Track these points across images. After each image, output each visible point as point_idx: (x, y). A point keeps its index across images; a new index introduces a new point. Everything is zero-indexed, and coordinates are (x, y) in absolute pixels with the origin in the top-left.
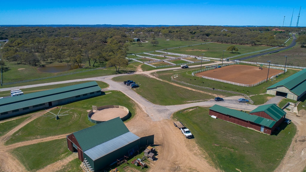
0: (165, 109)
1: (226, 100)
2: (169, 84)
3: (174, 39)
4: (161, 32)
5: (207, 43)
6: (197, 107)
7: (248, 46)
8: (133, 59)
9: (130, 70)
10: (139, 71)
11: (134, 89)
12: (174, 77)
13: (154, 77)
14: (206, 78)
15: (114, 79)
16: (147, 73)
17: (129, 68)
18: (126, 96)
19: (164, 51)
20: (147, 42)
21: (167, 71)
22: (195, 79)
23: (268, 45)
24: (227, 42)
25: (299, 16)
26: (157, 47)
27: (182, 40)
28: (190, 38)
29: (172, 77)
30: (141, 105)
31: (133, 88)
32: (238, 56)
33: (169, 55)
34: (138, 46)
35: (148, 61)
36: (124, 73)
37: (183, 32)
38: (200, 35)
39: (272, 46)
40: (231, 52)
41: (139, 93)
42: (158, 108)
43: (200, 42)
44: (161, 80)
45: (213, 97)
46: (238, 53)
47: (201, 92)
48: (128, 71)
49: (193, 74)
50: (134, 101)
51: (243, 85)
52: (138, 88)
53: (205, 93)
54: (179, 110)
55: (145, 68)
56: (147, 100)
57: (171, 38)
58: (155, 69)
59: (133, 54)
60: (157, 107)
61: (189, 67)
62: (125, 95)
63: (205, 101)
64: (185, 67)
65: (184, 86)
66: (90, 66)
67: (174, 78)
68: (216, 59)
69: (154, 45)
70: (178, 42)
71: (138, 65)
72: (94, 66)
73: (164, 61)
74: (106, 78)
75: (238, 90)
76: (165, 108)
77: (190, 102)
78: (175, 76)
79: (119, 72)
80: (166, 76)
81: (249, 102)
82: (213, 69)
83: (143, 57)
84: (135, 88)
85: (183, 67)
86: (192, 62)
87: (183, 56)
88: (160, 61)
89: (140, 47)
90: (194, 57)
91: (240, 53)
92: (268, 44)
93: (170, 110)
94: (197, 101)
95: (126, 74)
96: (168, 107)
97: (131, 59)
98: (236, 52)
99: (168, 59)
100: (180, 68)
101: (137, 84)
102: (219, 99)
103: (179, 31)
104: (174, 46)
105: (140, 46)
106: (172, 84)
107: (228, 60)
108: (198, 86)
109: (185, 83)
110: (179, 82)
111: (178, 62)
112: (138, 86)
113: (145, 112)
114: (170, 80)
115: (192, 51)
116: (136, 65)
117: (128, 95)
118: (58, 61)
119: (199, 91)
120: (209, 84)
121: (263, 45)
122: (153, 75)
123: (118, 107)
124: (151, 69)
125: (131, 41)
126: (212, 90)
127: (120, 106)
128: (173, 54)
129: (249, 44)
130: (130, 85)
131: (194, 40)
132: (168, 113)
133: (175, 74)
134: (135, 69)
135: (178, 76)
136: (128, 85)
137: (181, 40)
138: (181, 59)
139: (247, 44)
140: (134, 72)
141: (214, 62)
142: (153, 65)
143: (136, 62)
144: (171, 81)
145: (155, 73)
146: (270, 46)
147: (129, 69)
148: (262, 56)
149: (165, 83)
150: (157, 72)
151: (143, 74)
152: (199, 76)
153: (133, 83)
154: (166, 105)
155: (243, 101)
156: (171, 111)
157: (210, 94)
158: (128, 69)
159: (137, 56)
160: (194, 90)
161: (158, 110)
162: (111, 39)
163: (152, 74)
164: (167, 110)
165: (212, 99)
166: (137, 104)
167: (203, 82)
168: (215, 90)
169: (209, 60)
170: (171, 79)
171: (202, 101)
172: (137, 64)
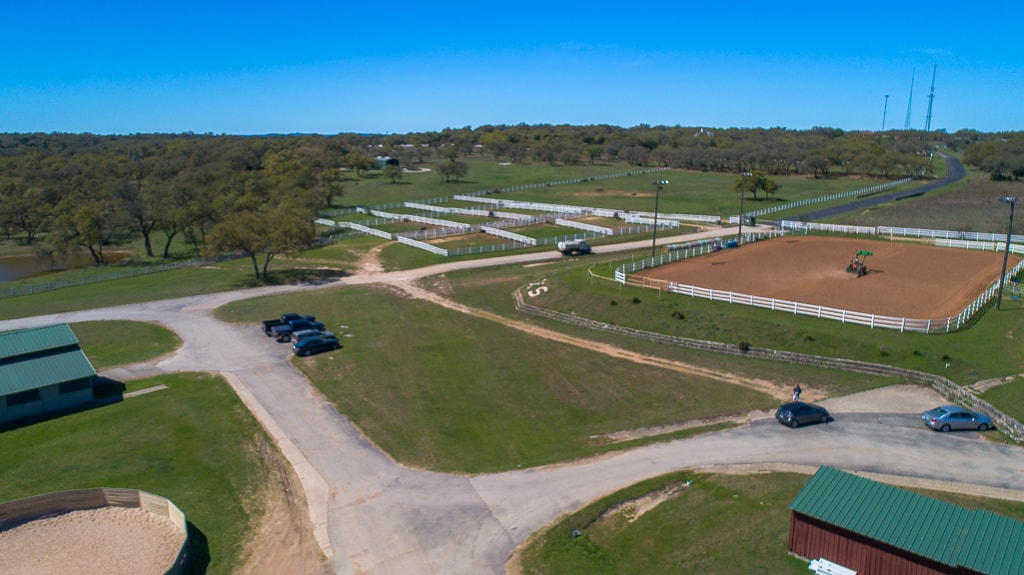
0: (464, 510)
1: (843, 416)
2: (501, 327)
3: (529, 159)
4: (480, 141)
5: (648, 171)
6: (681, 476)
7: (802, 178)
8: (353, 226)
9: (326, 268)
10: (369, 273)
11: (310, 361)
12: (530, 294)
13: (432, 297)
14: (692, 290)
15: (227, 314)
16: (403, 280)
17: (321, 261)
18: (243, 407)
19: (488, 195)
20: (424, 170)
21: (498, 267)
22: (636, 301)
23: (870, 175)
24: (722, 169)
25: (932, 96)
26: (462, 184)
27: (557, 163)
28: (585, 159)
29: (518, 295)
30: (307, 477)
31: (301, 353)
32: (783, 207)
33: (509, 210)
34: (386, 184)
35: (413, 230)
36: (294, 283)
37: (557, 139)
38: (621, 146)
39: (886, 176)
40: (752, 195)
41: (325, 386)
42: (417, 500)
43: (620, 170)
44: (464, 309)
45: (763, 402)
46: (779, 200)
47: (679, 366)
48: (312, 273)
49: (620, 277)
50: (274, 447)
51: (900, 324)
52: (330, 356)
53: (705, 372)
54: (566, 508)
55: (395, 258)
56: (362, 436)
57: (517, 157)
58: (440, 263)
59: (359, 210)
60: (413, 488)
61: (595, 249)
62: (236, 400)
63: (722, 427)
64: (577, 250)
65: (585, 337)
66: (150, 253)
67: (526, 297)
68: (701, 218)
69: (452, 177)
70: (543, 170)
71: (367, 248)
72: (166, 255)
73: (484, 231)
74: (189, 304)
75: (884, 354)
76: (466, 499)
77: (627, 436)
78: (534, 289)
79: (269, 279)
80: (491, 292)
81: (994, 428)
82: (706, 254)
83: (396, 216)
84: (313, 354)
85: (567, 252)
86: (603, 230)
87: (564, 213)
88: (469, 229)
89: (394, 187)
90: (609, 213)
91: (782, 200)
92: (872, 172)
93: (503, 511)
94: (670, 429)
95: (299, 287)
96: (488, 487)
97: (342, 225)
98: (770, 195)
99: (502, 224)
100: (556, 254)
101: (328, 333)
102: (803, 417)
103: (546, 136)
104: (528, 182)
105: (394, 183)
106: (520, 326)
107: (753, 222)
108: (654, 336)
109: (586, 322)
110: (551, 314)
111: (544, 232)
112: (332, 345)
113: (320, 536)
114: (508, 309)
115: (596, 194)
116: (361, 248)
117: (259, 399)
118: (21, 239)
119: (664, 363)
120: (715, 322)
121: (852, 174)
122: (429, 289)
123: (136, 504)
124: (425, 259)
125: (364, 168)
126: (738, 352)
127: (145, 497)
128: (523, 205)
129: (802, 174)
130: (289, 341)
131: (602, 162)
132: (486, 538)
133: (532, 279)
134: (351, 264)
135: (546, 289)
136: (280, 341)
137: (553, 165)
138: (559, 222)
139: (796, 172)
140: (343, 274)
141: (695, 230)
142: (435, 245)
143: (362, 235)
144: (515, 311)
145: (440, 279)
146: (880, 177)
147: (323, 265)
148: (872, 207)
149: (484, 324)
150: (450, 274)
151: (378, 284)
152: (654, 282)
153: (311, 327)
154: (473, 468)
155: (958, 424)
156: (509, 521)
157: (733, 379)
158: (318, 265)
159: (376, 213)
160: (637, 358)
161: (417, 512)
162: (276, 156)
163: (426, 283)
164: (481, 513)
165: (757, 415)
166: (285, 468)
167: (680, 313)
168: (751, 354)
169: (675, 224)
170: (512, 302)
171: (699, 431)
172: (367, 244)
